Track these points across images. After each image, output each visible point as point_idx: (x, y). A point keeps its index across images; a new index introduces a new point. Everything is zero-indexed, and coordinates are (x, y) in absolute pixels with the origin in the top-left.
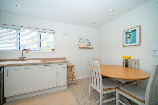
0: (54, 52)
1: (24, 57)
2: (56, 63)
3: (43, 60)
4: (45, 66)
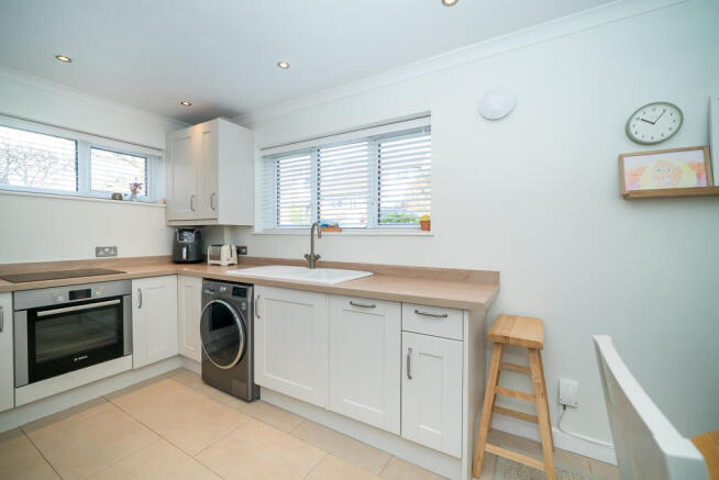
0: (425, 233)
1: (316, 253)
2: (401, 302)
3: (379, 272)
4: (351, 308)
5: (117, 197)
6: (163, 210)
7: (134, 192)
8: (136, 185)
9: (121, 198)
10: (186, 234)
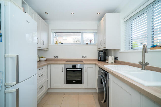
5: (87, 44)
6: (97, 46)
7: (91, 42)
8: (91, 40)
9: (88, 44)
10: (101, 52)
